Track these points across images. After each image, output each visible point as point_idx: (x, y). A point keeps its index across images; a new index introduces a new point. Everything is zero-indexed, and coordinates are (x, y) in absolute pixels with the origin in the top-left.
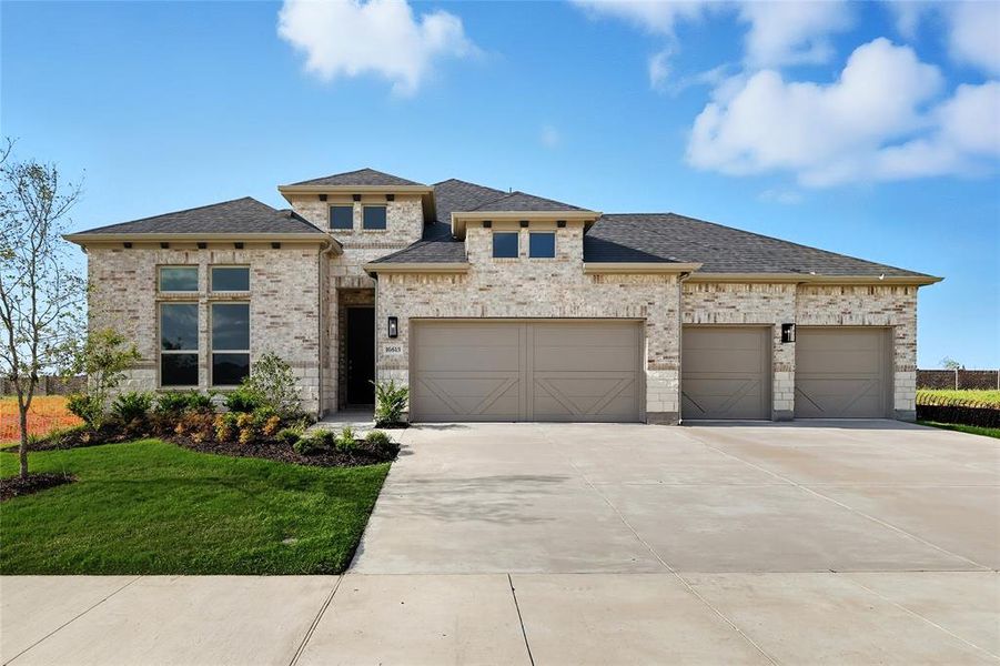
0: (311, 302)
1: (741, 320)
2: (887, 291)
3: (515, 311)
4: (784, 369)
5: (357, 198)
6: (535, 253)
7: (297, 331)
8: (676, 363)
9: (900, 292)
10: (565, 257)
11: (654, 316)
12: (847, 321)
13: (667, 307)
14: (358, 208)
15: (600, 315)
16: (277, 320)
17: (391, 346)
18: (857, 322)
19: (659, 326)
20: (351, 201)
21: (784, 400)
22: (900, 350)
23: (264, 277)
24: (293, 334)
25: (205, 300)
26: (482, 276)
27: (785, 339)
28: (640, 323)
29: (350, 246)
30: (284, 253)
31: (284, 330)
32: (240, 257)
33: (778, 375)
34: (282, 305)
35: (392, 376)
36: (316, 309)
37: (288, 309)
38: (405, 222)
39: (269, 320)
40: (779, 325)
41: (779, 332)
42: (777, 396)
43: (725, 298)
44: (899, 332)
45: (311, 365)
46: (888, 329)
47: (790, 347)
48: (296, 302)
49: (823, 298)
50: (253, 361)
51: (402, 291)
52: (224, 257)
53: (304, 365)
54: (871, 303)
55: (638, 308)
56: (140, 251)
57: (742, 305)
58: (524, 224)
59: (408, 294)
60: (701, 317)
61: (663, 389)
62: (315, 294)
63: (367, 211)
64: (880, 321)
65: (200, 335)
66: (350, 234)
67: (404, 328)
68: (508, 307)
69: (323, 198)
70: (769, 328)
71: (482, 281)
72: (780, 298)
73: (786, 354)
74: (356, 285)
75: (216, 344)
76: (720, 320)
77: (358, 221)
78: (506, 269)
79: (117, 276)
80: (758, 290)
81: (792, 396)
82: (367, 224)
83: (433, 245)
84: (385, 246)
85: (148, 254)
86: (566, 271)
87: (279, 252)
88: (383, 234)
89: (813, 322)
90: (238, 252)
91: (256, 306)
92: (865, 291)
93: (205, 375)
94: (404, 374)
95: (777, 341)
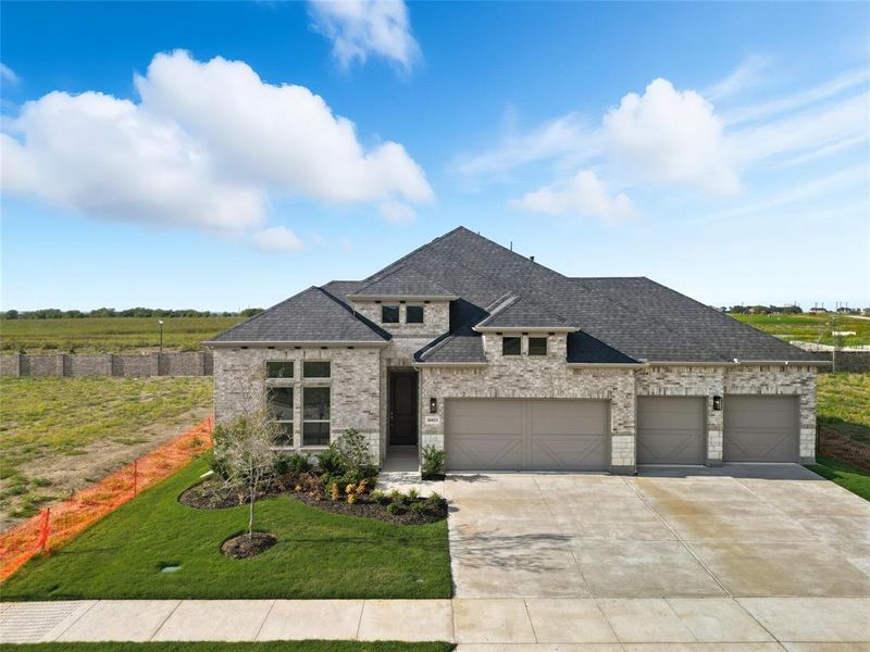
0: (374, 386)
1: (684, 393)
2: (795, 370)
3: (519, 394)
4: (715, 429)
5: (403, 302)
6: (532, 352)
7: (365, 407)
8: (633, 431)
9: (804, 370)
10: (554, 356)
11: (617, 398)
12: (764, 391)
13: (626, 392)
14: (403, 309)
15: (579, 396)
16: (350, 399)
17: (431, 417)
18: (771, 391)
19: (621, 405)
20: (398, 304)
21: (715, 451)
22: (804, 413)
23: (341, 369)
24: (362, 410)
25: (299, 385)
26: (495, 368)
27: (716, 408)
28: (608, 403)
29: (397, 336)
30: (357, 352)
31: (355, 406)
32: (324, 356)
33: (711, 433)
34: (353, 388)
35: (431, 438)
36: (378, 391)
37: (359, 392)
38: (437, 319)
39: (345, 399)
40: (711, 396)
41: (711, 402)
42: (710, 448)
43: (672, 377)
44: (804, 399)
45: (375, 431)
46: (795, 397)
47: (718, 414)
48: (365, 387)
49: (747, 374)
50: (332, 428)
51: (440, 379)
52: (314, 355)
53: (370, 431)
54: (782, 378)
55: (606, 392)
56: (252, 351)
57: (684, 382)
58: (526, 334)
59: (443, 381)
60: (654, 390)
61: (623, 449)
62: (377, 381)
63: (409, 310)
64: (789, 391)
65: (295, 410)
66: (397, 328)
67: (441, 406)
68: (514, 391)
69: (378, 302)
70: (705, 398)
71: (494, 372)
72: (713, 377)
73: (716, 418)
74: (402, 364)
75: (306, 416)
76: (669, 393)
77: (403, 318)
78: (513, 364)
79: (237, 368)
80: (696, 372)
81: (721, 448)
82: (410, 320)
83: (459, 340)
84: (422, 336)
85: (258, 353)
86: (555, 366)
87: (352, 351)
88: (422, 327)
89: (738, 392)
90: (323, 352)
91: (335, 390)
92: (777, 370)
93: (297, 438)
94: (441, 438)
95: (710, 408)
